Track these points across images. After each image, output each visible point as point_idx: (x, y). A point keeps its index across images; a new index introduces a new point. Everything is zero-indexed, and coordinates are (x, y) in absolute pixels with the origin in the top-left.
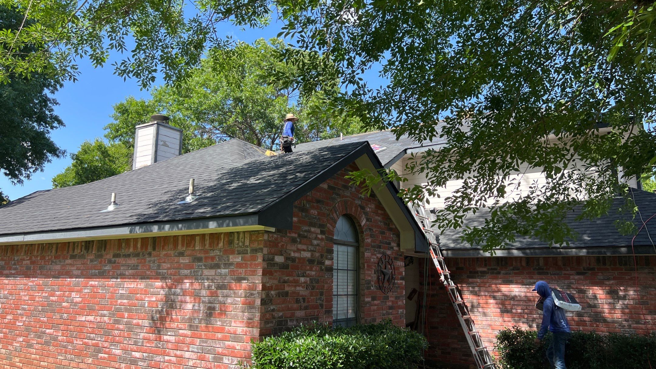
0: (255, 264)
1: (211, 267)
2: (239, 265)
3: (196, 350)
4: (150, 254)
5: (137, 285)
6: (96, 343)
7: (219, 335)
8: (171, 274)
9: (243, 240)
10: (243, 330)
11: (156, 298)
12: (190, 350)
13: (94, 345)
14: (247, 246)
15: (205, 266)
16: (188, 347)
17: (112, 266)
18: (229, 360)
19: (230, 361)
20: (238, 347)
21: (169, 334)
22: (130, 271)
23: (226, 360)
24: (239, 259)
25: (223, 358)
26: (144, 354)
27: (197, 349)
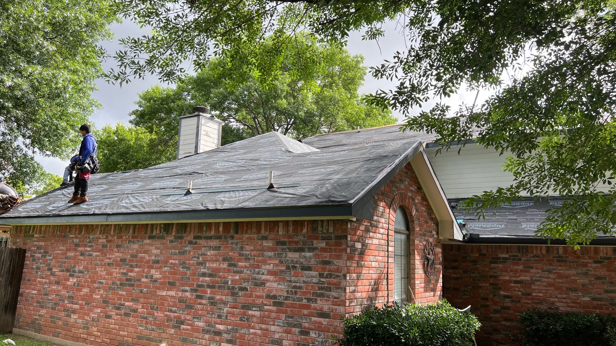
0: (340, 250)
1: (296, 250)
2: (323, 250)
3: (281, 324)
4: (232, 237)
5: (219, 265)
6: (178, 316)
7: (306, 312)
8: (254, 256)
9: (327, 227)
10: (330, 308)
11: (240, 276)
12: (276, 324)
13: (175, 317)
14: (331, 233)
15: (289, 249)
16: (274, 322)
17: (193, 247)
18: (315, 334)
19: (317, 335)
20: (324, 323)
21: (254, 309)
22: (212, 252)
23: (313, 334)
24: (323, 245)
25: (309, 333)
26: (229, 327)
27: (283, 323)
